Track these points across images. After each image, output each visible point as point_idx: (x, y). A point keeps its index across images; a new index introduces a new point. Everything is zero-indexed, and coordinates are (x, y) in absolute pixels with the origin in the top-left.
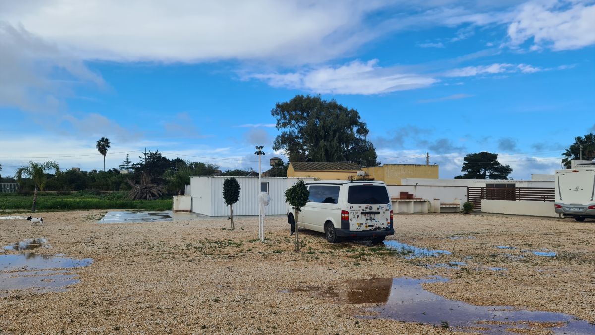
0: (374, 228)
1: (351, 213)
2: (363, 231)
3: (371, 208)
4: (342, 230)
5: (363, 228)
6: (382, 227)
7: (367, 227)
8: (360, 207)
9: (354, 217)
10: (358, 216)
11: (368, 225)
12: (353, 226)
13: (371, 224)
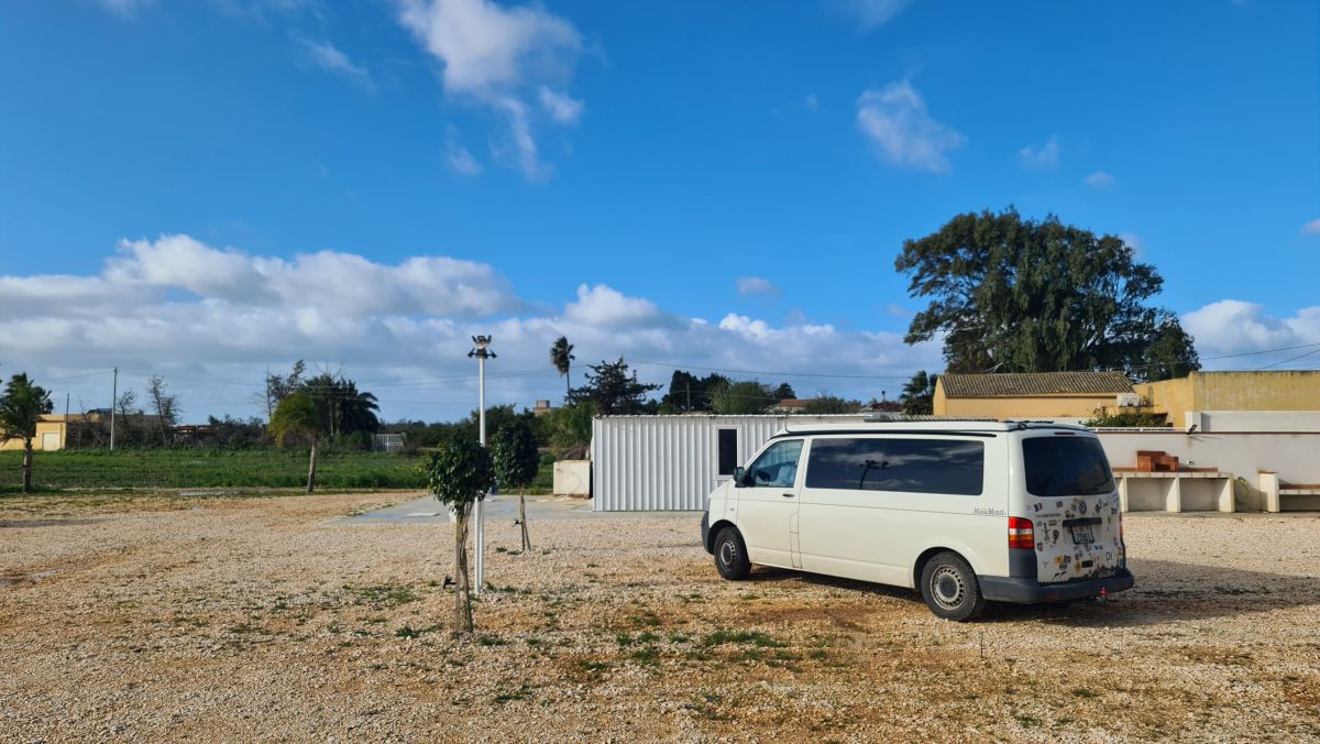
0: (1093, 569)
1: (1039, 524)
2: (1072, 580)
3: (1083, 507)
4: (1014, 582)
5: (1072, 571)
6: (1108, 565)
7: (1078, 567)
8: (1060, 504)
9: (1047, 538)
10: (1056, 535)
11: (1081, 560)
12: (1047, 571)
13: (1086, 557)
